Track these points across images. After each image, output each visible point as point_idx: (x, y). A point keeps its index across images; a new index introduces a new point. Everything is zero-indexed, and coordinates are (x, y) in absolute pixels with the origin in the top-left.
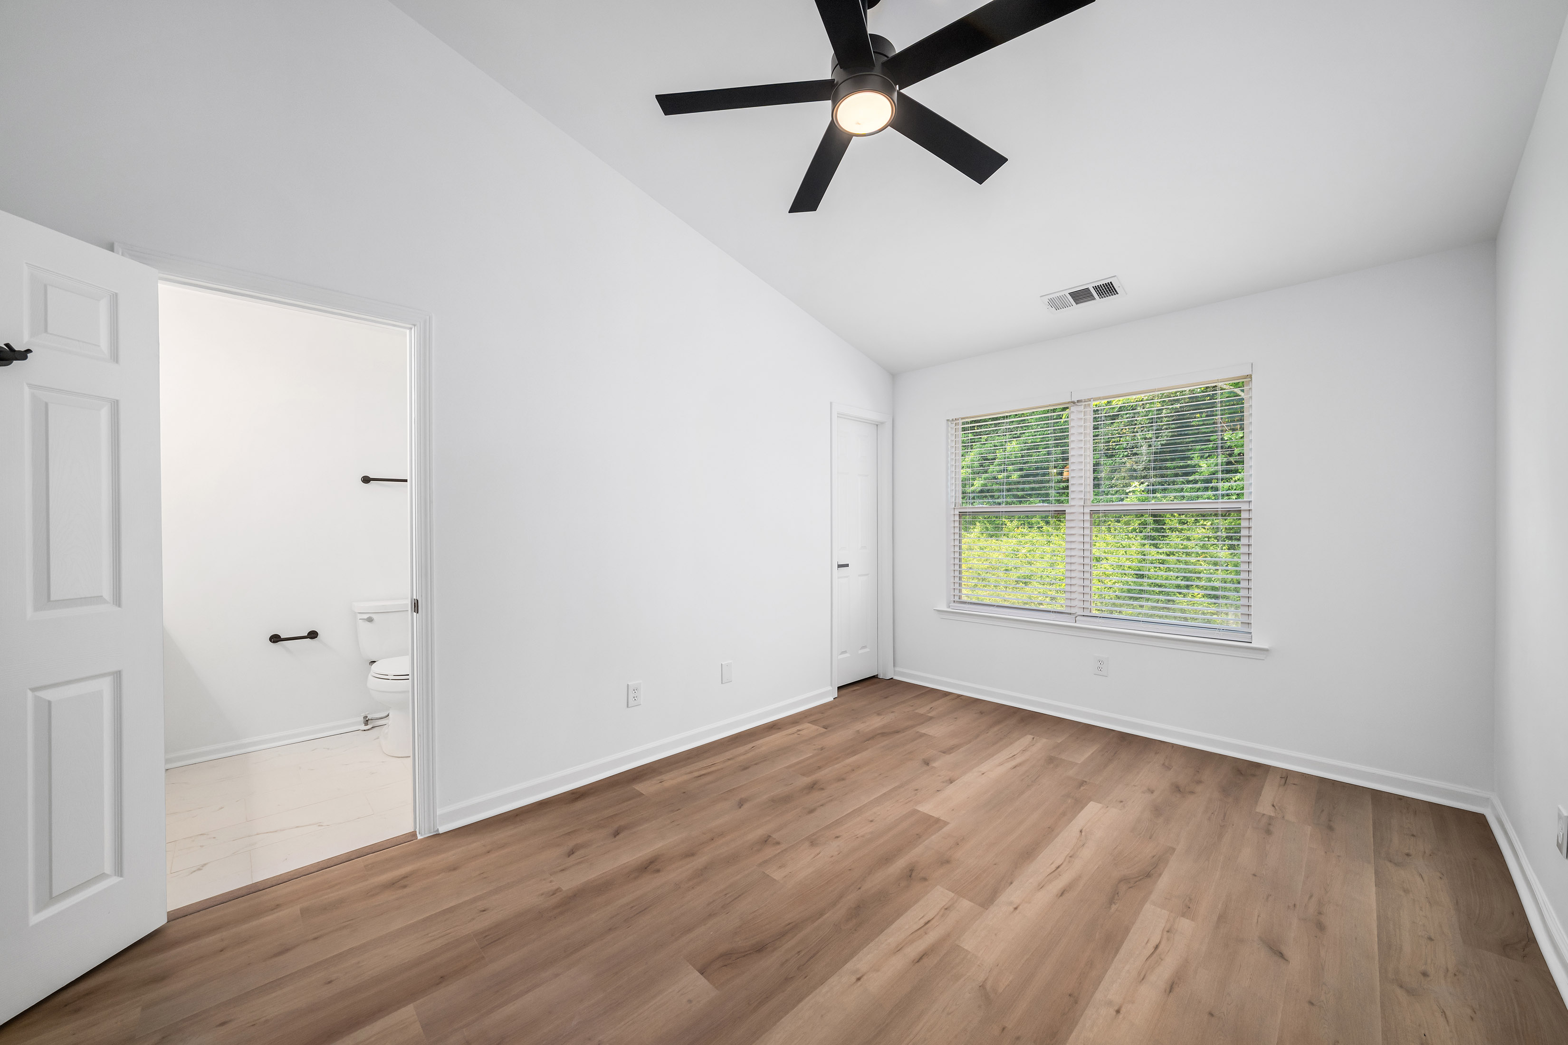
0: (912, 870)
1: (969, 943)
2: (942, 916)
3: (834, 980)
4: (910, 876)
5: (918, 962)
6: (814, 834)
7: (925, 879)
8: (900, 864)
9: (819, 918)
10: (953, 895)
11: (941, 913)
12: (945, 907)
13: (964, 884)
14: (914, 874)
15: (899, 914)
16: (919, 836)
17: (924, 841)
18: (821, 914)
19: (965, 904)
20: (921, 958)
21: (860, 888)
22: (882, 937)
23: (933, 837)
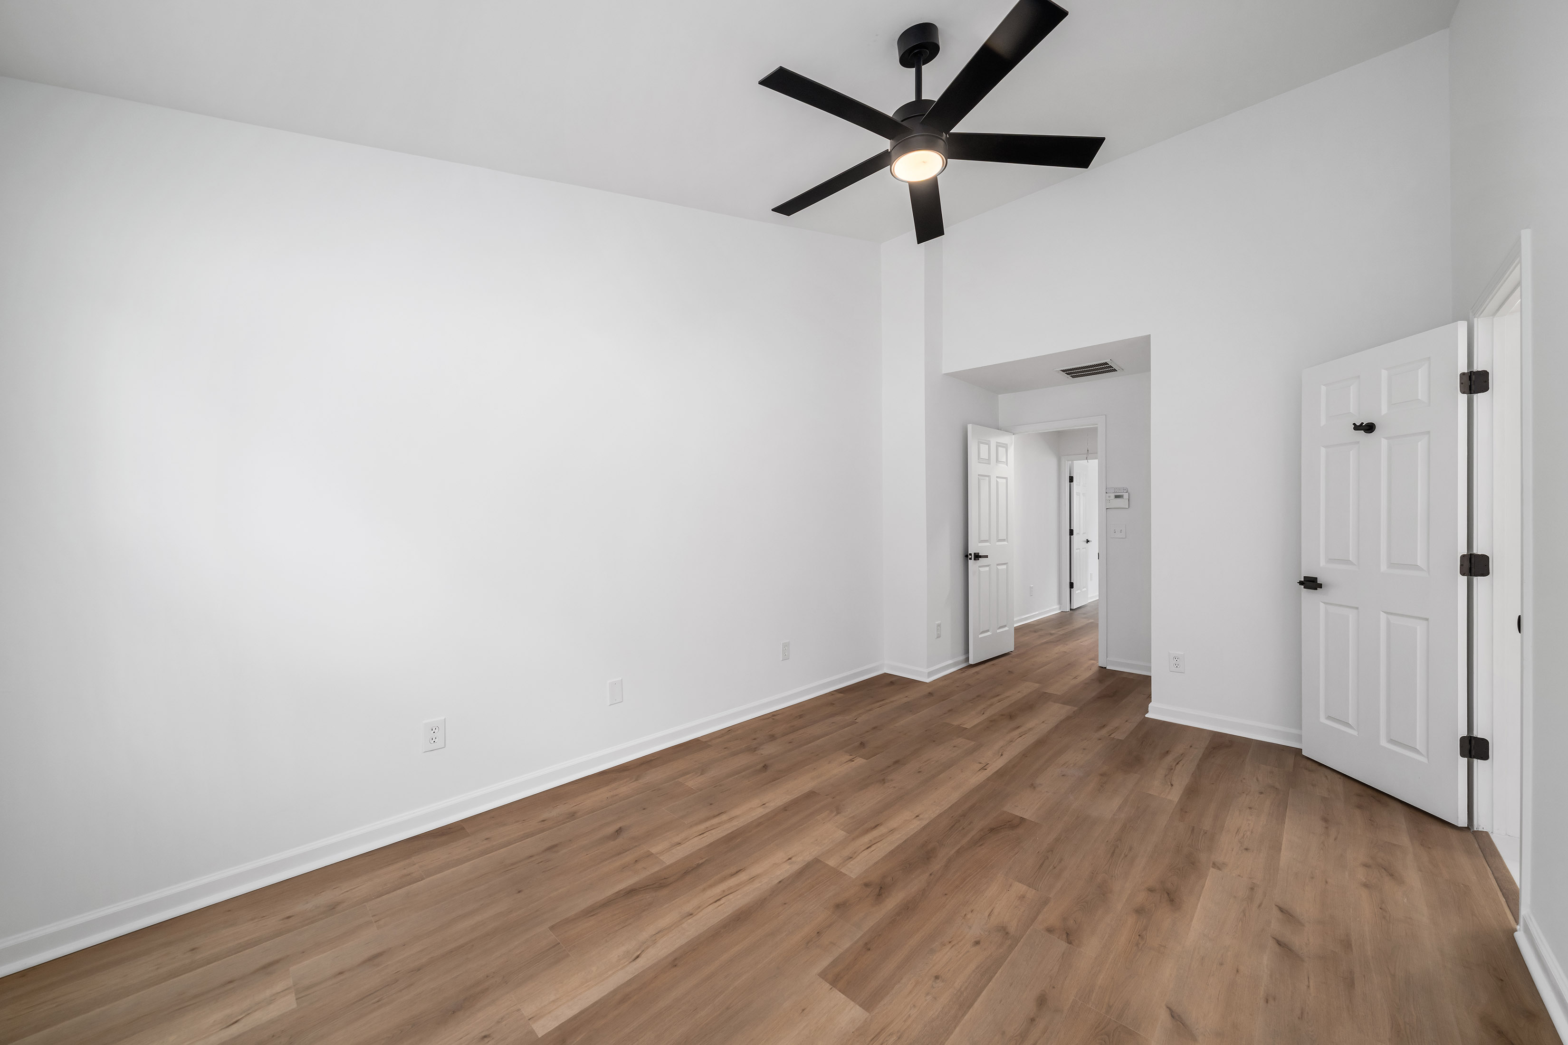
0: (879, 895)
1: (840, 834)
2: (855, 853)
3: (933, 816)
4: (881, 888)
5: (878, 825)
6: (1011, 948)
7: (867, 885)
8: (892, 902)
9: (959, 849)
10: (841, 870)
11: (856, 855)
12: (851, 859)
13: (827, 881)
14: (878, 890)
15: (892, 853)
16: (867, 947)
17: (861, 937)
18: (959, 853)
19: (832, 862)
20: (876, 826)
21: (931, 874)
22: (905, 838)
23: (848, 945)
